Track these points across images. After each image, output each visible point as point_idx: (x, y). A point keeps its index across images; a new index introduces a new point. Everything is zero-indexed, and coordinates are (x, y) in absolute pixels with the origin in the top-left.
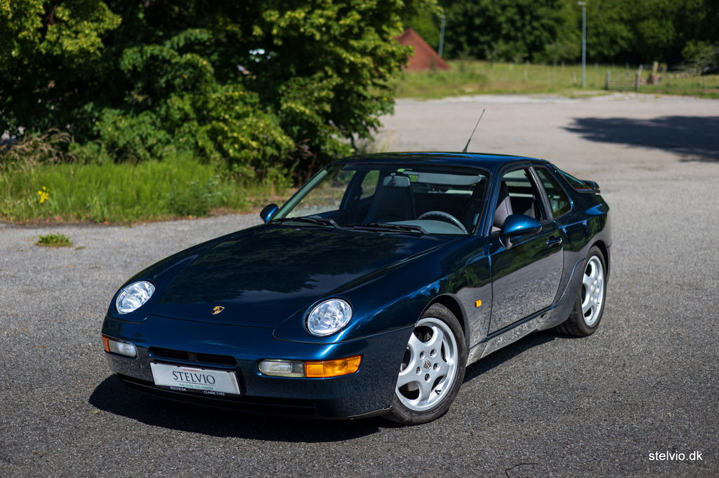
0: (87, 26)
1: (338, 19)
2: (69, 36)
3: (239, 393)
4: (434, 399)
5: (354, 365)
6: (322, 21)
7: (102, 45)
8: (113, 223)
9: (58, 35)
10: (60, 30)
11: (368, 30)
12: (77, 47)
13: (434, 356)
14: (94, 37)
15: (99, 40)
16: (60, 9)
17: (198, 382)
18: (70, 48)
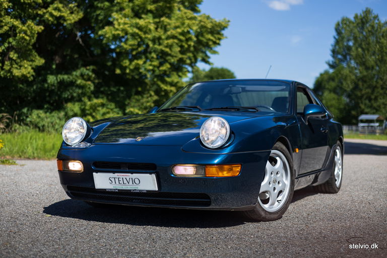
0: (26, 64)
1: (158, 67)
2: (17, 68)
3: (157, 190)
4: (277, 207)
5: (237, 170)
6: (151, 68)
7: (34, 74)
8: (39, 158)
9: (10, 67)
10: (11, 65)
11: (173, 74)
12: (21, 74)
13: (279, 175)
14: (30, 69)
15: (32, 71)
16: (12, 53)
17: (127, 184)
18: (17, 74)
